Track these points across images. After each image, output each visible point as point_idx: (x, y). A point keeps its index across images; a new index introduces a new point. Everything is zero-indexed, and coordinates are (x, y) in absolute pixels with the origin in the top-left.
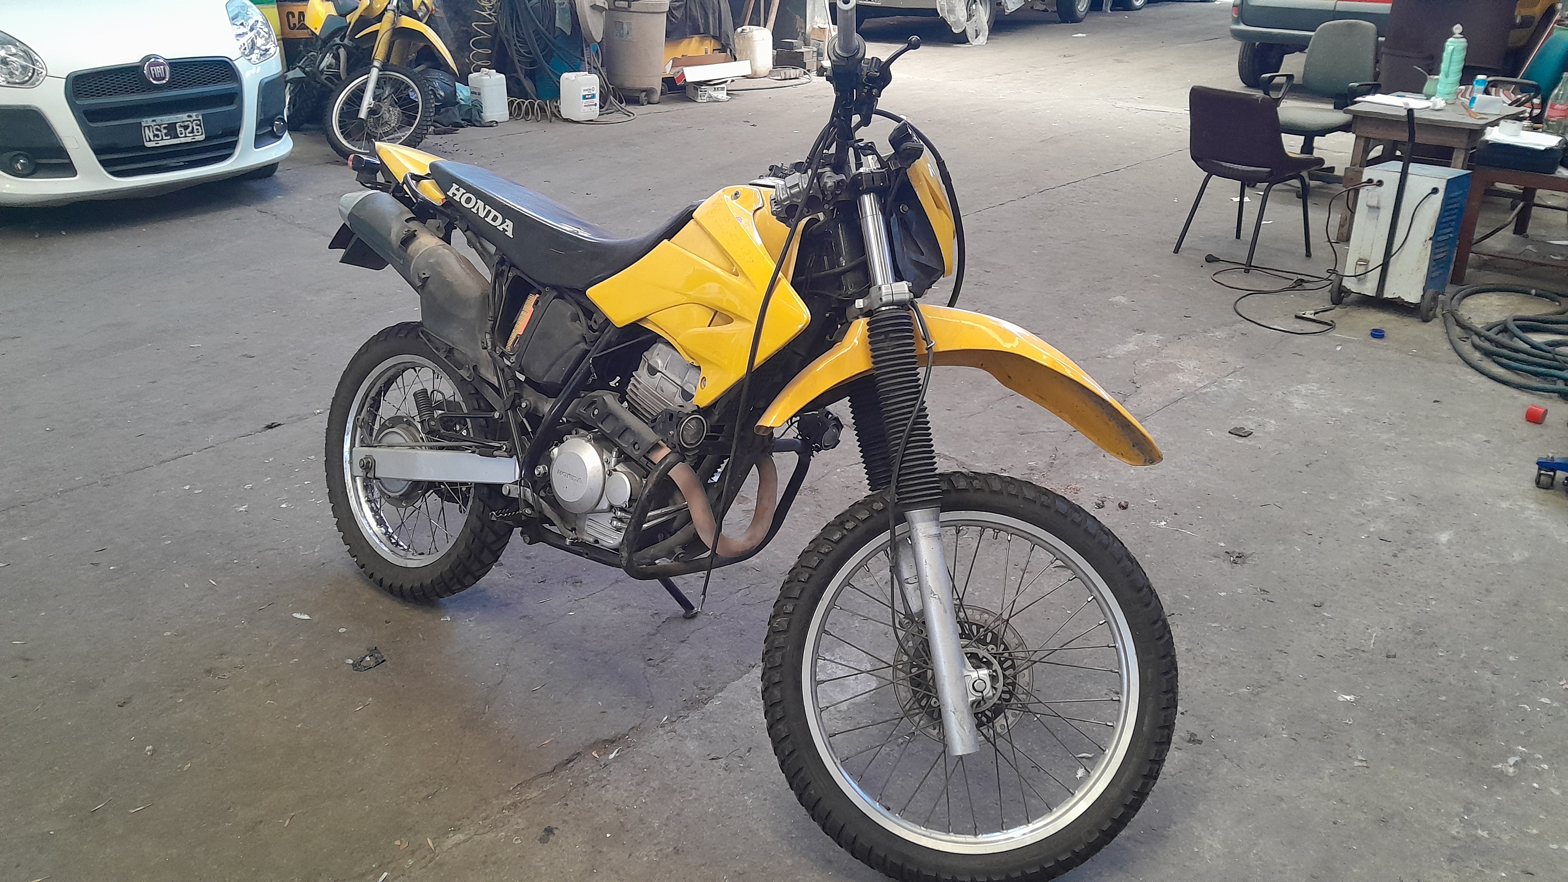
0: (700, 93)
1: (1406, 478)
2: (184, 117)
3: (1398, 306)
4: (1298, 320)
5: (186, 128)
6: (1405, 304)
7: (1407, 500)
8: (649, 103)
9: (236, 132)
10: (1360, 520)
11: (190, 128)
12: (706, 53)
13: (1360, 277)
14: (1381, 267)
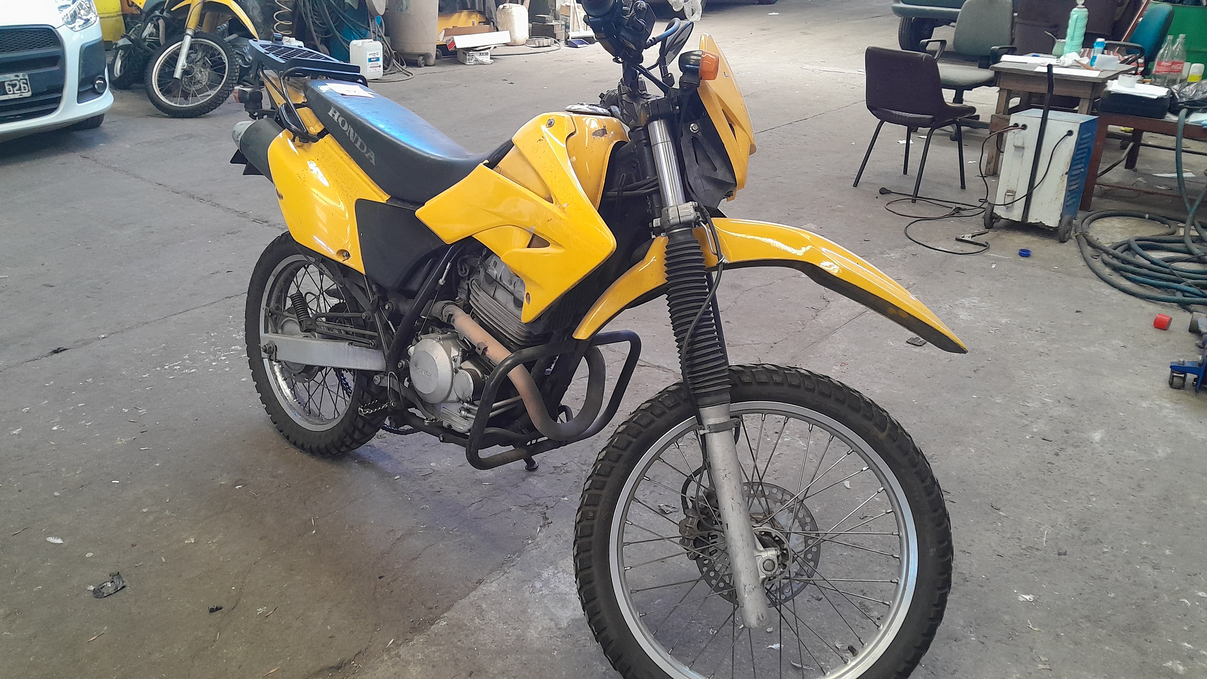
0: (468, 57)
1: (1059, 381)
2: (11, 76)
3: (1040, 230)
4: (959, 243)
5: (14, 86)
6: (1046, 228)
7: (1062, 402)
8: (426, 65)
9: (60, 89)
10: (1024, 421)
11: (18, 87)
12: (473, 24)
13: (1008, 206)
14: (1025, 198)
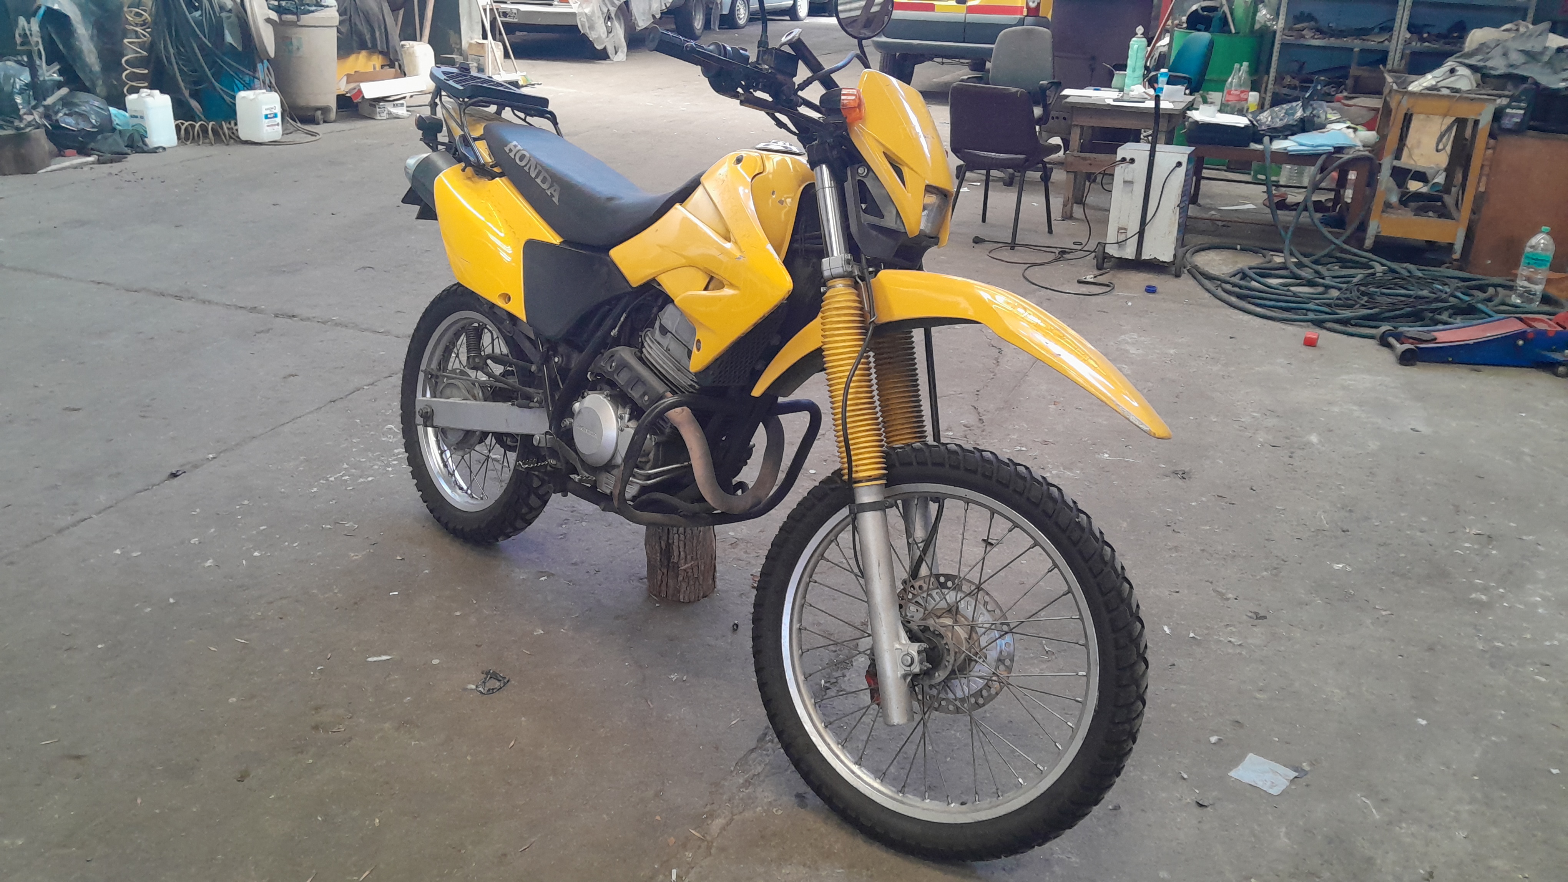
0: (378, 110)
1: (1254, 397)
3: (1155, 266)
4: (1081, 285)
6: (1161, 264)
7: (1268, 414)
8: (325, 122)
10: (1247, 433)
12: (374, 68)
13: (1120, 244)
14: (1137, 235)
